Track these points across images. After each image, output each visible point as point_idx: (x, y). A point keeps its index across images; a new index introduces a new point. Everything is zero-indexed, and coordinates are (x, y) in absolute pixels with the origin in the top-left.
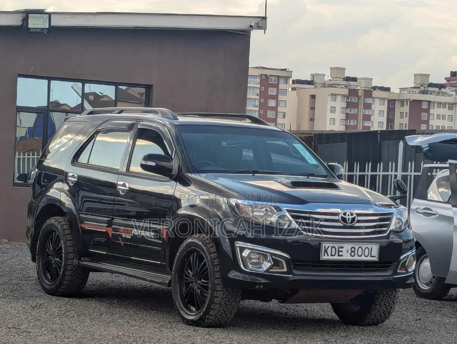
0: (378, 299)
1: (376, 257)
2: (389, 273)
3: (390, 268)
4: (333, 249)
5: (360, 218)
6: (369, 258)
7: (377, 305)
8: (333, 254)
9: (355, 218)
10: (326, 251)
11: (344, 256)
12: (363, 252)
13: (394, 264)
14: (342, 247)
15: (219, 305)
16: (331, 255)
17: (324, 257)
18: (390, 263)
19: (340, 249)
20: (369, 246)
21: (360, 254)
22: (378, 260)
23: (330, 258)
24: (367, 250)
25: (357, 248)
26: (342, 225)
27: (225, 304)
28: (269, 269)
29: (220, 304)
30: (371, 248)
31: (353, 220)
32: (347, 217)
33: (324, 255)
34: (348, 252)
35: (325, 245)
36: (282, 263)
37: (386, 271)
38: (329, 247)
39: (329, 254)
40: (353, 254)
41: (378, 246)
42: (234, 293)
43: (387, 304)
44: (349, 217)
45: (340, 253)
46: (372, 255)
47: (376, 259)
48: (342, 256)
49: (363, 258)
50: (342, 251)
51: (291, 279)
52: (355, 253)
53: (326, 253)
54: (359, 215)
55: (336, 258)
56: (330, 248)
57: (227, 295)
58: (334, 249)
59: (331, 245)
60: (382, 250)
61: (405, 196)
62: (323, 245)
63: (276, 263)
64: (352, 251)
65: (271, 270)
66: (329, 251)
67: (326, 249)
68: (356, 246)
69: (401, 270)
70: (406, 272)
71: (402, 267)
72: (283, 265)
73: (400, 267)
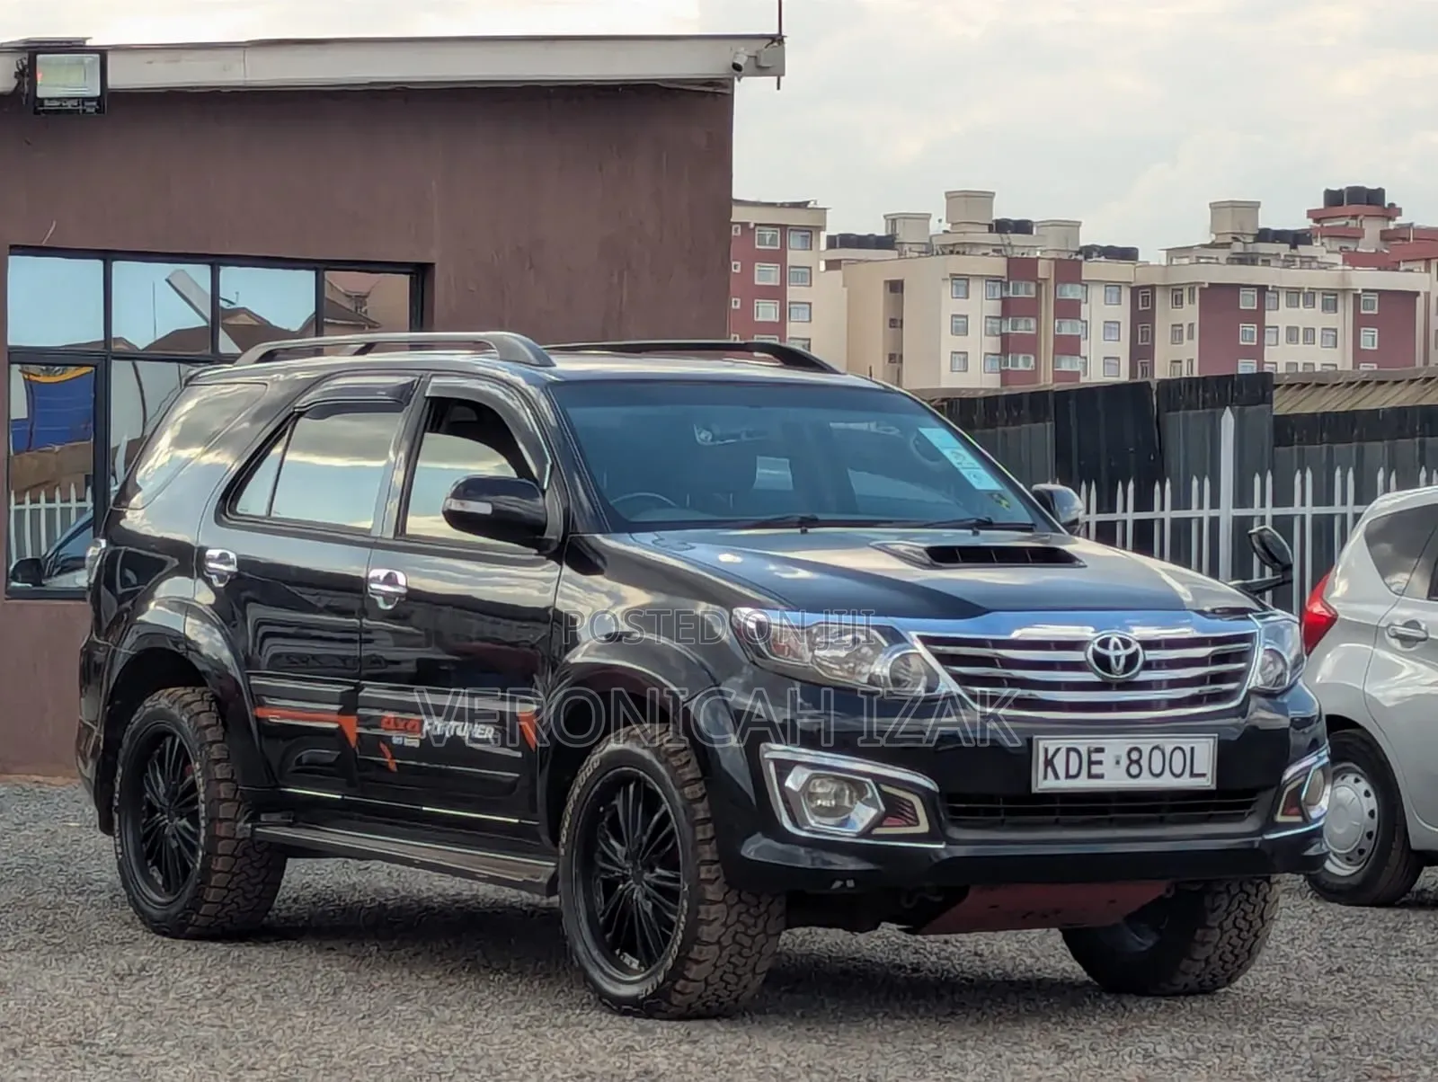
0: (1214, 911)
1: (1209, 776)
2: (1249, 825)
3: (1251, 810)
4: (1073, 755)
5: (1153, 655)
6: (1186, 782)
7: (1213, 928)
8: (1073, 771)
9: (1135, 655)
10: (1049, 763)
11: (1106, 777)
12: (1167, 762)
13: (1266, 798)
14: (1100, 750)
15: (716, 948)
16: (1068, 776)
17: (1044, 783)
18: (1253, 792)
19: (1095, 757)
20: (1186, 742)
21: (1157, 770)
22: (1214, 787)
23: (1064, 784)
24: (1178, 756)
25: (1146, 750)
26: (1097, 679)
27: (734, 941)
28: (872, 828)
29: (718, 942)
30: (1192, 749)
31: (1131, 660)
32: (1111, 653)
33: (1045, 777)
34: (1118, 763)
35: (1045, 745)
36: (913, 807)
37: (1240, 818)
38: (1058, 750)
39: (1061, 772)
40: (1134, 770)
41: (1211, 741)
42: (762, 909)
43: (1242, 924)
44: (1118, 653)
45: (1095, 769)
46: (1195, 771)
47: (1207, 783)
48: (1101, 776)
49: (1167, 782)
50: (1100, 763)
51: (945, 856)
52: (1141, 767)
53: (1049, 769)
54: (1148, 645)
55: (1083, 783)
56: (1062, 754)
57: (740, 914)
58: (1074, 757)
59: (1064, 743)
60: (1227, 755)
61: (1287, 579)
62: (1041, 744)
63: (894, 809)
64: (1132, 762)
65: (878, 831)
66: (1059, 762)
67: (1049, 756)
68: (1145, 743)
69: (1286, 815)
70: (1300, 819)
71: (1290, 807)
72: (914, 813)
73: (1285, 804)
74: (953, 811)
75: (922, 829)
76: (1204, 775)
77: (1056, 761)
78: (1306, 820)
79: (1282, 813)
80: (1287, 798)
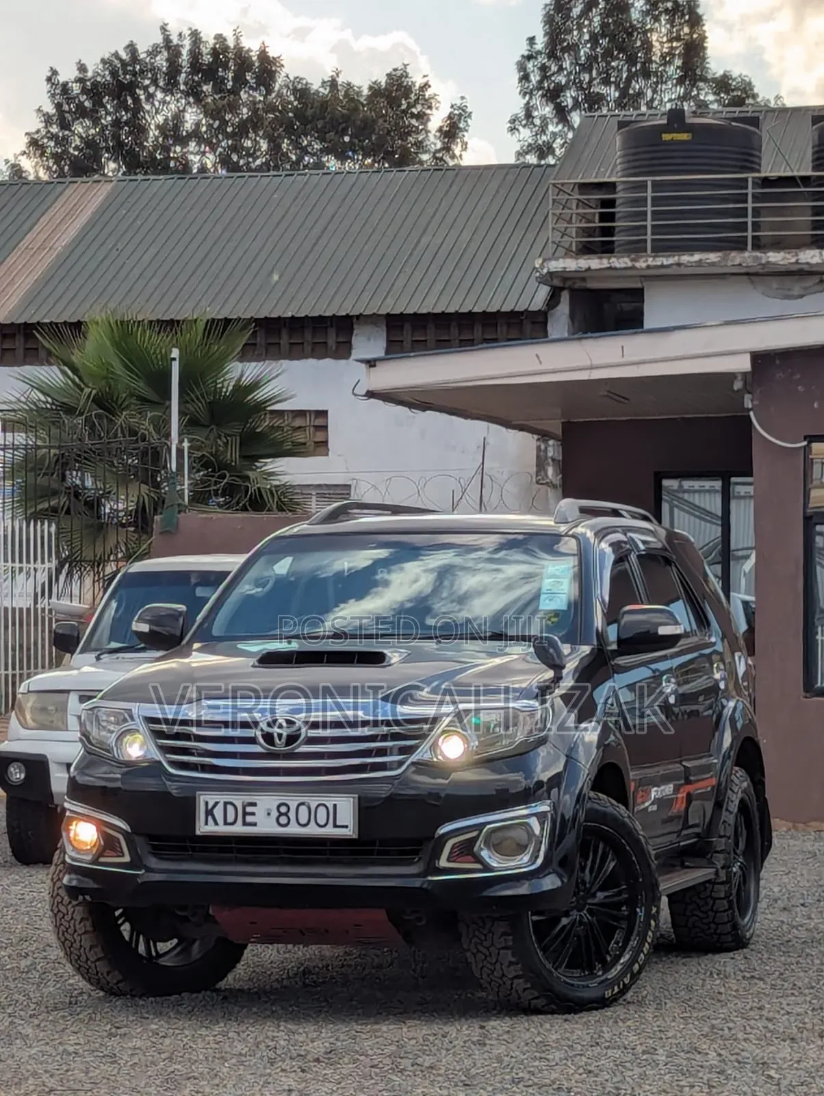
1: (351, 827)
2: (416, 868)
3: (411, 856)
5: (315, 733)
6: (330, 831)
8: (230, 819)
9: (298, 732)
10: (209, 812)
11: (259, 824)
12: (313, 815)
13: (427, 847)
14: (254, 804)
16: (226, 823)
17: (204, 828)
19: (249, 809)
20: (330, 801)
21: (303, 821)
23: (222, 829)
24: (322, 811)
25: (293, 806)
26: (263, 750)
28: (99, 857)
30: (335, 806)
32: (276, 731)
33: (206, 823)
34: (269, 814)
35: (205, 799)
36: (120, 843)
37: (409, 862)
38: (216, 803)
39: (220, 818)
40: (283, 820)
41: (352, 799)
45: (249, 819)
46: (338, 823)
47: (350, 832)
48: (255, 824)
49: (312, 831)
50: (253, 814)
51: (144, 879)
52: (289, 818)
53: (210, 818)
54: (310, 724)
55: (239, 829)
56: (221, 806)
58: (230, 809)
59: (222, 798)
60: (365, 811)
62: (202, 798)
64: (281, 814)
65: (102, 860)
66: (218, 812)
67: (210, 807)
68: (293, 800)
69: (454, 861)
70: (478, 866)
71: (461, 854)
72: (121, 848)
73: (451, 853)
74: (154, 847)
75: (127, 859)
76: (347, 827)
77: (215, 811)
78: (487, 868)
79: (449, 860)
80: (453, 848)
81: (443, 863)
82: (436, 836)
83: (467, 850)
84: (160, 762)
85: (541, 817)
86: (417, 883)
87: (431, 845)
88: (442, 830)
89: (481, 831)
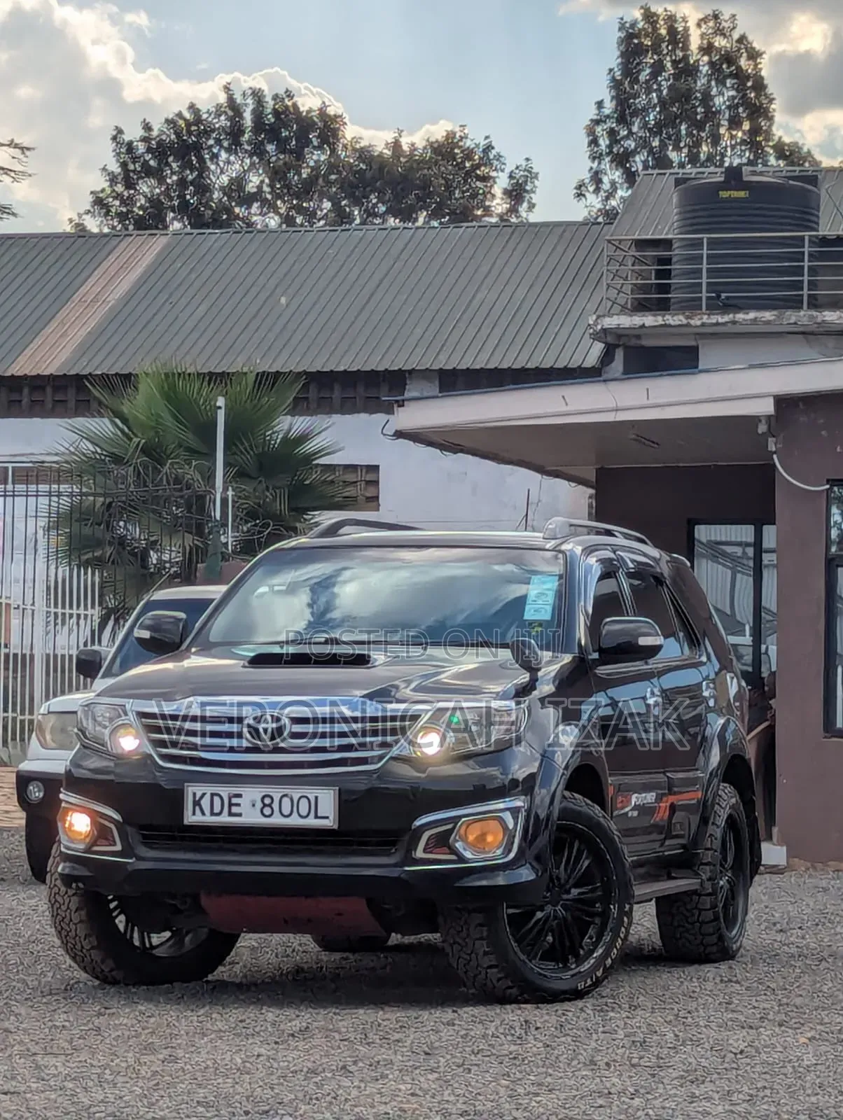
1: (331, 818)
2: (394, 859)
3: (396, 847)
4: (217, 799)
6: (312, 822)
8: (217, 809)
10: (197, 803)
11: (244, 815)
12: (295, 806)
14: (239, 796)
16: (212, 814)
17: (191, 817)
19: (234, 801)
20: (311, 792)
21: (286, 812)
22: (336, 827)
23: (209, 819)
24: (304, 802)
25: (277, 797)
30: (316, 798)
33: (194, 814)
34: (254, 805)
35: (193, 790)
36: (112, 833)
37: (389, 855)
38: (204, 795)
39: (207, 810)
40: (267, 811)
41: (332, 792)
45: (234, 810)
46: (319, 815)
47: (330, 822)
48: (240, 815)
49: (295, 821)
50: (238, 805)
51: (135, 867)
52: (272, 809)
53: (197, 808)
55: (225, 819)
56: (208, 797)
59: (209, 789)
60: (346, 804)
62: (190, 789)
64: (265, 805)
65: (96, 848)
66: (205, 803)
67: (197, 799)
68: (276, 792)
69: (431, 852)
70: (453, 857)
71: (436, 846)
72: (113, 837)
73: (427, 844)
74: (145, 837)
75: (118, 847)
76: (327, 818)
77: (203, 802)
78: (462, 859)
79: (425, 851)
80: (428, 840)
81: (419, 853)
82: (413, 827)
83: (442, 841)
84: (151, 756)
85: (515, 811)
86: (395, 873)
87: (406, 838)
88: (418, 823)
89: (457, 824)
